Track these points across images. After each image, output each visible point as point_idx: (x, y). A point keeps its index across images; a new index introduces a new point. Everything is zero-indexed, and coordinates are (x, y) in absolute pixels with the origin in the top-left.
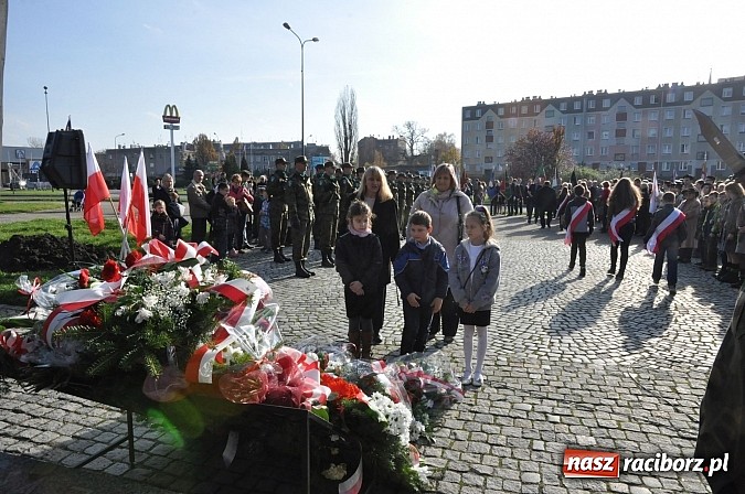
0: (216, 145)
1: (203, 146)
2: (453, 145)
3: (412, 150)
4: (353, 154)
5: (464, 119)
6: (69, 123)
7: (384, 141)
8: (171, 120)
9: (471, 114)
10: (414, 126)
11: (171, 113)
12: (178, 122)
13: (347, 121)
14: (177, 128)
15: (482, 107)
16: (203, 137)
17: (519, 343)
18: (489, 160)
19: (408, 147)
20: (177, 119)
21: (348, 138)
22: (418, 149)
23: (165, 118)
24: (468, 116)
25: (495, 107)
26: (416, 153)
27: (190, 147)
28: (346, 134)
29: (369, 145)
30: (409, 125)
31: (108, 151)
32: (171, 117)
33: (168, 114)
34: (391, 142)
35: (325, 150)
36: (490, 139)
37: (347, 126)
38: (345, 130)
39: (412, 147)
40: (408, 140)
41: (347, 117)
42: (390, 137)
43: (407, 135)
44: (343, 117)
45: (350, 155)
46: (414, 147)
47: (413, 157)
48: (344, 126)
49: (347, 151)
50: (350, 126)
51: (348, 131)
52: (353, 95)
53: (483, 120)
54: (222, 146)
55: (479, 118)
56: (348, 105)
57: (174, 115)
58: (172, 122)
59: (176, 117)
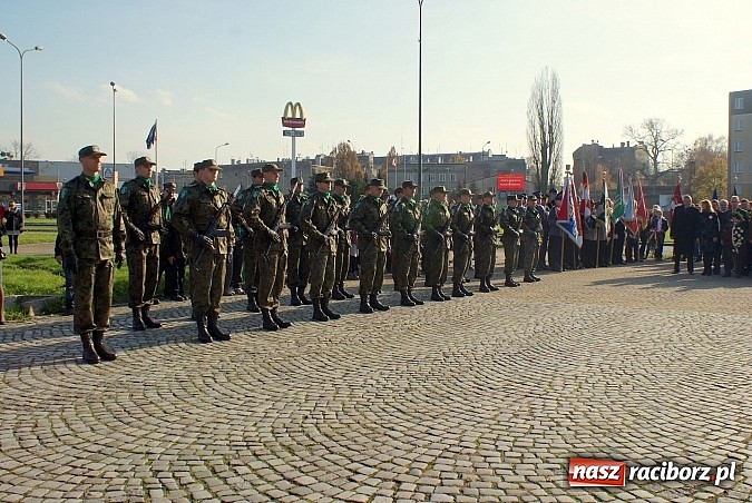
0: (363, 157)
1: (344, 157)
3: (656, 164)
5: (732, 111)
6: (154, 129)
7: (613, 151)
8: (294, 124)
9: (744, 104)
10: (658, 126)
11: (294, 113)
12: (303, 126)
14: (301, 134)
16: (344, 147)
19: (651, 161)
20: (301, 122)
22: (667, 160)
23: (286, 121)
24: (738, 107)
26: (663, 168)
27: (327, 161)
28: (543, 139)
29: (590, 157)
30: (651, 126)
32: (293, 118)
33: (290, 115)
34: (624, 152)
37: (546, 127)
38: (544, 134)
39: (655, 160)
40: (650, 149)
41: (546, 114)
42: (623, 144)
43: (648, 140)
44: (541, 115)
45: (550, 171)
46: (659, 159)
47: (658, 175)
48: (542, 127)
49: (546, 165)
50: (551, 127)
51: (547, 134)
52: (555, 80)
54: (371, 160)
56: (547, 95)
57: (298, 116)
58: (293, 126)
59: (300, 119)
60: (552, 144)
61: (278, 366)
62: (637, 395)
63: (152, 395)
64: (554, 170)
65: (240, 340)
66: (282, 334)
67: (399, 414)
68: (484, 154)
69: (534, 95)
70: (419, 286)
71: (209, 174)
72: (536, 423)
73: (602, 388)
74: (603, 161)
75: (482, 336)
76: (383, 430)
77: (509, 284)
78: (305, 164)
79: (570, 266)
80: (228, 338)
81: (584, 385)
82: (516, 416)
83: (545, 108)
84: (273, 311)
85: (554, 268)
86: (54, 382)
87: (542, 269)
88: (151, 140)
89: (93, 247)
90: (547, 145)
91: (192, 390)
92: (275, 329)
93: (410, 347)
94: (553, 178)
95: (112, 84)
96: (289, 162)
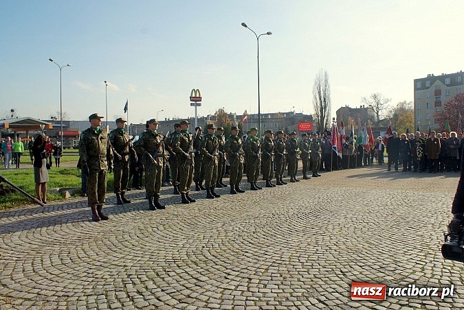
0: (231, 116)
1: (221, 116)
3: (378, 116)
5: (416, 89)
6: (127, 104)
7: (357, 109)
8: (196, 100)
9: (421, 85)
10: (379, 97)
11: (196, 95)
12: (201, 101)
13: (322, 96)
14: (199, 105)
15: (431, 79)
16: (221, 111)
19: (376, 115)
20: (199, 99)
22: (383, 114)
23: (192, 99)
24: (419, 86)
26: (381, 118)
27: (213, 118)
29: (344, 113)
30: (375, 97)
32: (195, 98)
33: (194, 96)
34: (362, 111)
35: (308, 118)
36: (438, 104)
37: (322, 99)
38: (321, 102)
39: (377, 113)
40: (375, 108)
41: (322, 92)
43: (374, 104)
44: (319, 93)
45: (325, 121)
46: (379, 114)
47: (379, 121)
48: (320, 99)
49: (322, 118)
50: (324, 99)
51: (323, 103)
52: (326, 75)
53: (432, 89)
54: (235, 117)
55: (428, 88)
56: (323, 83)
57: (198, 96)
58: (196, 101)
59: (199, 97)
60: (325, 107)
61: (189, 221)
62: (370, 233)
63: (127, 237)
64: (327, 120)
65: (170, 208)
66: (191, 205)
67: (250, 245)
68: (292, 113)
69: (316, 83)
70: (260, 180)
71: (154, 126)
72: (319, 248)
73: (352, 229)
74: (351, 115)
75: (292, 205)
76: (242, 253)
77: (305, 178)
78: (202, 120)
79: (335, 168)
80: (164, 208)
81: (343, 228)
82: (309, 244)
83: (321, 89)
84: (187, 194)
85: (328, 170)
86: (78, 231)
87: (322, 170)
88: (126, 109)
89: (97, 163)
90: (323, 107)
91: (147, 234)
92: (188, 203)
93: (256, 211)
94: (326, 124)
95: (105, 82)
96: (194, 119)
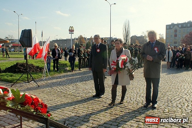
0: (85, 39)
1: (81, 38)
2: (163, 38)
4: (128, 41)
5: (167, 29)
7: (139, 37)
8: (71, 31)
11: (71, 29)
13: (127, 30)
14: (73, 33)
15: (173, 25)
16: (81, 36)
17: (175, 105)
18: (175, 43)
20: (73, 31)
21: (127, 36)
23: (70, 30)
24: (168, 28)
25: (178, 25)
27: (77, 39)
28: (126, 35)
29: (134, 38)
31: (53, 40)
32: (71, 30)
33: (70, 29)
36: (176, 36)
41: (127, 29)
42: (141, 36)
48: (126, 32)
50: (128, 32)
51: (127, 34)
52: (129, 22)
53: (174, 29)
54: (87, 39)
55: (172, 29)
56: (127, 25)
59: (73, 30)
69: (124, 25)
78: (73, 40)
94: (128, 43)
95: (36, 22)
96: (70, 39)
